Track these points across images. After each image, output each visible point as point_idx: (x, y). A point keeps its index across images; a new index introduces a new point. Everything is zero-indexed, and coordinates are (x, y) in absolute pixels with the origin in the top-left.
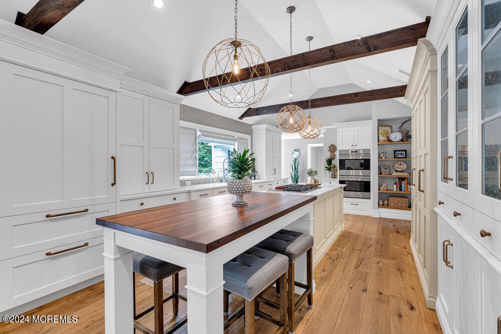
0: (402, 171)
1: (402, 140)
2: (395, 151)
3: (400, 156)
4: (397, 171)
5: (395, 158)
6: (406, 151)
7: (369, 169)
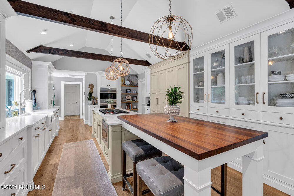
0: (130, 100)
1: (129, 85)
2: (126, 90)
3: (128, 92)
4: (127, 100)
5: (127, 93)
6: (130, 90)
7: (116, 99)
